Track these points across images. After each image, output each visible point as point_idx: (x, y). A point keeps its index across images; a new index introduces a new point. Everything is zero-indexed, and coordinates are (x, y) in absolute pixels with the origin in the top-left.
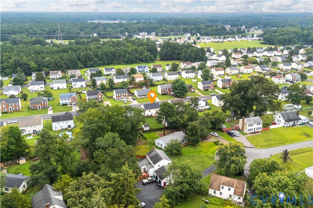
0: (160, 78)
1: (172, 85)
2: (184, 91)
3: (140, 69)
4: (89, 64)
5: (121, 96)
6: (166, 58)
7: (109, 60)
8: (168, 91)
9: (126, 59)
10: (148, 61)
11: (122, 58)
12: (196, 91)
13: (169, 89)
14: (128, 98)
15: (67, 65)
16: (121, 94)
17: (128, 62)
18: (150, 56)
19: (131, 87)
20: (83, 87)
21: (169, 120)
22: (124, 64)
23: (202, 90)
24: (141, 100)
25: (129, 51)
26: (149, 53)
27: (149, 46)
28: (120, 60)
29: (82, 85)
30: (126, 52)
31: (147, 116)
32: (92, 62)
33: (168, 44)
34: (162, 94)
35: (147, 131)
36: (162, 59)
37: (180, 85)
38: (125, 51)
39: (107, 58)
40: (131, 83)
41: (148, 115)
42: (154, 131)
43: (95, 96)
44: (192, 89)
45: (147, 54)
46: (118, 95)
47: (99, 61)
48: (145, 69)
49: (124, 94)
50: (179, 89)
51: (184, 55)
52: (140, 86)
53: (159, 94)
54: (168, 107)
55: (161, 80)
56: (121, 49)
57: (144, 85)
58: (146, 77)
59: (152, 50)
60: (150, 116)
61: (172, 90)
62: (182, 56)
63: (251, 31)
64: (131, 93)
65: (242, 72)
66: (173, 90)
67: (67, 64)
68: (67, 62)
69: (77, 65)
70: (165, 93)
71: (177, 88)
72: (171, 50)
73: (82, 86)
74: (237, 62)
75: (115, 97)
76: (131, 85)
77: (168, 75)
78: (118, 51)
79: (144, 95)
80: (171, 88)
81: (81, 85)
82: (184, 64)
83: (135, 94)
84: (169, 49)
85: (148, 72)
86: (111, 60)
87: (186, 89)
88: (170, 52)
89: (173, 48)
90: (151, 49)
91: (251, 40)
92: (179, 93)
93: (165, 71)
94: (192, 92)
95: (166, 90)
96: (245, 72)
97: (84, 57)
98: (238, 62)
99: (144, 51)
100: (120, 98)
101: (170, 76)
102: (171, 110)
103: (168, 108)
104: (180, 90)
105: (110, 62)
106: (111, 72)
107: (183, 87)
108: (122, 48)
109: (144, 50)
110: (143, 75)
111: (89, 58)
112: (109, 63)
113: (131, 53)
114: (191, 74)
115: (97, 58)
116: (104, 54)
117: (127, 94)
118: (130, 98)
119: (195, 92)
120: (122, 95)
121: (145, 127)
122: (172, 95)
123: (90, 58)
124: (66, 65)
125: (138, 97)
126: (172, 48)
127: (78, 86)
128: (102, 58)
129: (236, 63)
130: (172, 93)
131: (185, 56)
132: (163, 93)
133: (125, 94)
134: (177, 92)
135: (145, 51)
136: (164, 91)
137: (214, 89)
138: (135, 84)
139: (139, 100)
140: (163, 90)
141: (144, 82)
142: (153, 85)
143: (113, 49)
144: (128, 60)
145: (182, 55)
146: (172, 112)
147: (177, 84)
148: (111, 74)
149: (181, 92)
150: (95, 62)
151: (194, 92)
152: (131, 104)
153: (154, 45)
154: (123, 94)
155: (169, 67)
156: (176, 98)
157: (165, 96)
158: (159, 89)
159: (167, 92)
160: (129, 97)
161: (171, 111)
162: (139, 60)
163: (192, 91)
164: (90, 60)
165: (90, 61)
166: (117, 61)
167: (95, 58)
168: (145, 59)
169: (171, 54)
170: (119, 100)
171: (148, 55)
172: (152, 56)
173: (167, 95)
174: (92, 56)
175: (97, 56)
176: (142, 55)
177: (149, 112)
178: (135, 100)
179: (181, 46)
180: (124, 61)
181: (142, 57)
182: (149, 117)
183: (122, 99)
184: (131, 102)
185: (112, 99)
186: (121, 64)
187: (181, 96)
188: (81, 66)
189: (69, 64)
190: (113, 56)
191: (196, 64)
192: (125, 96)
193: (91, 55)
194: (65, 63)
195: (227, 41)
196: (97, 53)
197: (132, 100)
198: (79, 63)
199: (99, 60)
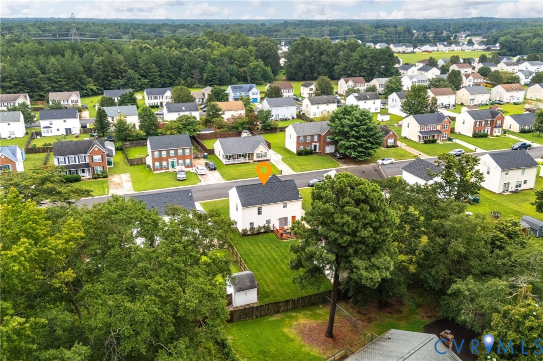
0: (290, 112)
1: (329, 125)
2: (369, 141)
3: (238, 94)
4: (116, 84)
5: (168, 156)
6: (301, 74)
7: (164, 77)
8: (318, 144)
9: (205, 75)
10: (260, 80)
11: (196, 73)
12: (399, 143)
13: (319, 136)
14: (191, 163)
15: (56, 85)
16: (168, 151)
17: (212, 81)
18: (264, 70)
19: (207, 134)
20: (73, 133)
21: (364, 273)
22: (201, 86)
23: (417, 140)
24: (233, 172)
25: (212, 57)
26: (261, 63)
27: (260, 47)
28: (192, 78)
29: (70, 129)
30: (208, 58)
31: (252, 228)
32: (122, 80)
33: (305, 43)
34: (300, 154)
35: (247, 314)
36: (292, 78)
37: (358, 123)
38: (205, 58)
39: (159, 71)
40: (210, 122)
41: (256, 226)
42: (278, 312)
43: (83, 155)
44: (388, 138)
45: (256, 63)
46: (160, 154)
47: (139, 79)
48: (250, 93)
49: (180, 152)
50: (353, 136)
51: (343, 65)
52: (234, 129)
53: (288, 151)
54: (358, 202)
55: (293, 118)
56: (196, 54)
57: (244, 128)
58: (251, 108)
59: (267, 57)
60: (263, 230)
61: (328, 140)
62: (339, 68)
63: (462, 37)
64: (205, 149)
65: (498, 99)
66: (333, 139)
67: (56, 82)
68: (56, 78)
69: (83, 86)
70: (308, 148)
71: (348, 132)
72: (312, 56)
73: (68, 131)
74: (472, 81)
75: (149, 161)
76: (210, 127)
77: (312, 104)
78: (186, 56)
79: (244, 156)
80: (329, 133)
81: (66, 130)
82: (347, 82)
83: (216, 153)
84: (307, 53)
85: (259, 101)
86: (170, 78)
87: (374, 134)
88: (310, 61)
89: (316, 52)
90: (266, 54)
91: (470, 51)
92: (354, 148)
93: (300, 99)
94: (388, 147)
95: (312, 141)
96: (505, 101)
97: (101, 66)
98: (476, 81)
99: (248, 58)
100: (164, 163)
101: (316, 106)
102: (373, 216)
103: (358, 210)
104: (358, 138)
105: (168, 81)
106: (161, 100)
107: (368, 130)
108: (198, 50)
109: (248, 54)
110: (245, 105)
111: (114, 71)
112: (165, 83)
113: (219, 61)
114: (372, 101)
115: (135, 71)
116: (152, 62)
117: (187, 151)
118: (199, 164)
119: (397, 146)
120: (172, 152)
121: (239, 290)
122: (330, 154)
123: (119, 71)
124: (54, 85)
125: (225, 161)
126: (316, 50)
127: (58, 130)
128: (147, 71)
129: (471, 83)
130: (329, 149)
131: (346, 67)
132: (302, 148)
133: (184, 150)
134: (347, 144)
135: (252, 58)
136: (305, 143)
137: (450, 139)
138: (221, 126)
139: (227, 169)
140: (302, 138)
141: (246, 120)
142: (271, 129)
143: (176, 52)
144: (212, 76)
145: (338, 65)
146: (376, 229)
147: (349, 120)
148: (161, 103)
149: (361, 146)
150: (129, 79)
151: (393, 146)
152: (199, 184)
153: (273, 44)
154: (176, 151)
155: (311, 90)
156: (345, 163)
157: (309, 158)
158: (290, 140)
159: (315, 146)
160: (196, 162)
161: (370, 224)
162: (236, 77)
163: (389, 144)
164: (118, 75)
165: (118, 79)
166: (184, 79)
167: (129, 70)
168: (250, 76)
169: (311, 66)
170: (161, 169)
171: (258, 66)
172: (269, 69)
173: (314, 156)
174: (122, 67)
175: (135, 66)
176: (244, 66)
177: (260, 213)
178: (215, 169)
179: (334, 47)
180: (202, 79)
181: (244, 71)
182: (259, 233)
183: (173, 166)
184: (200, 177)
185: (142, 167)
186: (195, 86)
187: (359, 156)
188: (94, 88)
189: (60, 81)
190: (176, 69)
191: (379, 83)
192: (184, 157)
193: (120, 64)
194: (49, 79)
195: (421, 51)
196: (136, 60)
197: (206, 171)
198: (89, 82)
199: (142, 76)
